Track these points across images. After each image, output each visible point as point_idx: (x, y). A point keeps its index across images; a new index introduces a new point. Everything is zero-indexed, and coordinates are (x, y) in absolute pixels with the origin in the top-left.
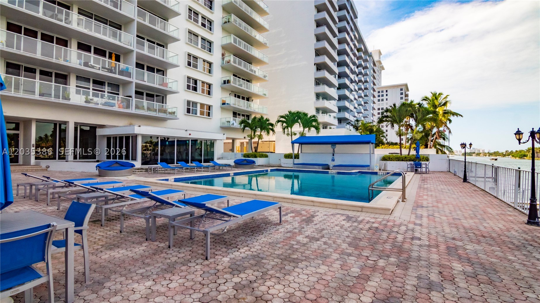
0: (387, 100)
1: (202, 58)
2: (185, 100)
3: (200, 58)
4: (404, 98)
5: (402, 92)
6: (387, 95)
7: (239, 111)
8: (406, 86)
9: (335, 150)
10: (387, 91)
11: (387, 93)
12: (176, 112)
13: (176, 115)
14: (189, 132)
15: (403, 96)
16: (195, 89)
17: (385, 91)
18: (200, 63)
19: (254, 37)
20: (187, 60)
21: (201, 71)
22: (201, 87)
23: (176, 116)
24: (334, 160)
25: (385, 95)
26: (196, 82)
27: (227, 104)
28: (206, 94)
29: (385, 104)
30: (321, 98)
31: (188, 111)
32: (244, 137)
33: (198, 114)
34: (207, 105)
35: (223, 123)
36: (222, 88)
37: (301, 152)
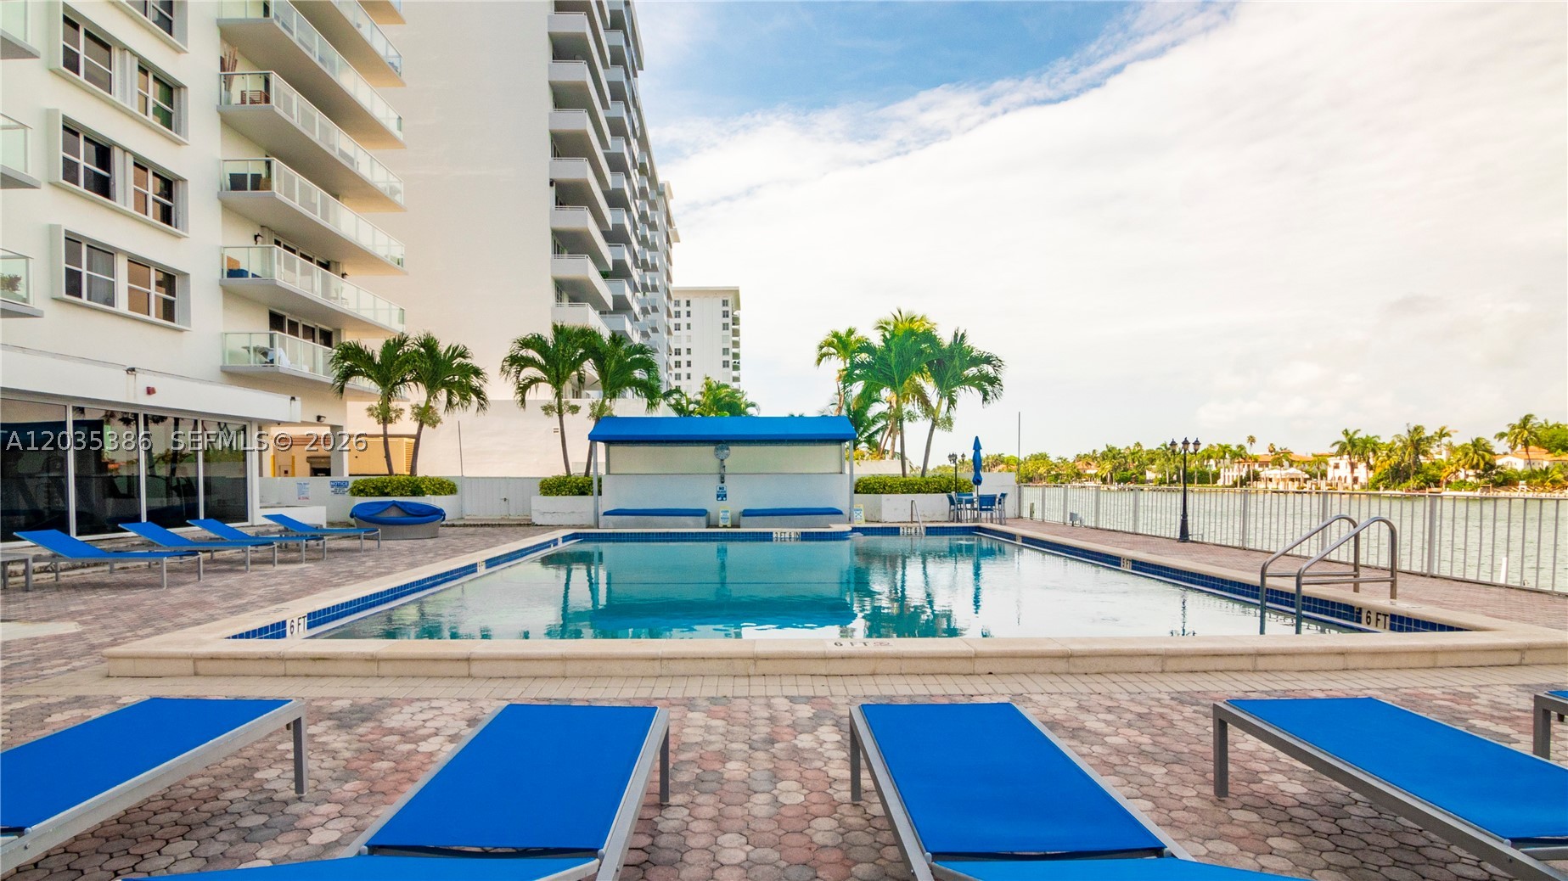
0: (689, 326)
1: (133, 53)
2: (52, 229)
3: (124, 49)
4: (731, 327)
5: (725, 309)
6: (689, 314)
7: (292, 312)
8: (736, 293)
9: (726, 462)
10: (688, 303)
11: (688, 309)
12: (23, 281)
13: (21, 292)
14: (144, 381)
15: (729, 320)
16: (102, 186)
17: (685, 304)
18: (123, 72)
19: (355, 26)
20: (62, 42)
21: (128, 106)
22: (131, 186)
23: (25, 300)
24: (725, 496)
25: (683, 314)
26: (103, 154)
27: (254, 275)
28: (154, 218)
29: (684, 339)
30: (565, 298)
31: (73, 283)
32: (319, 418)
33: (122, 303)
34: (160, 268)
35: (233, 355)
36: (227, 207)
37: (608, 472)
